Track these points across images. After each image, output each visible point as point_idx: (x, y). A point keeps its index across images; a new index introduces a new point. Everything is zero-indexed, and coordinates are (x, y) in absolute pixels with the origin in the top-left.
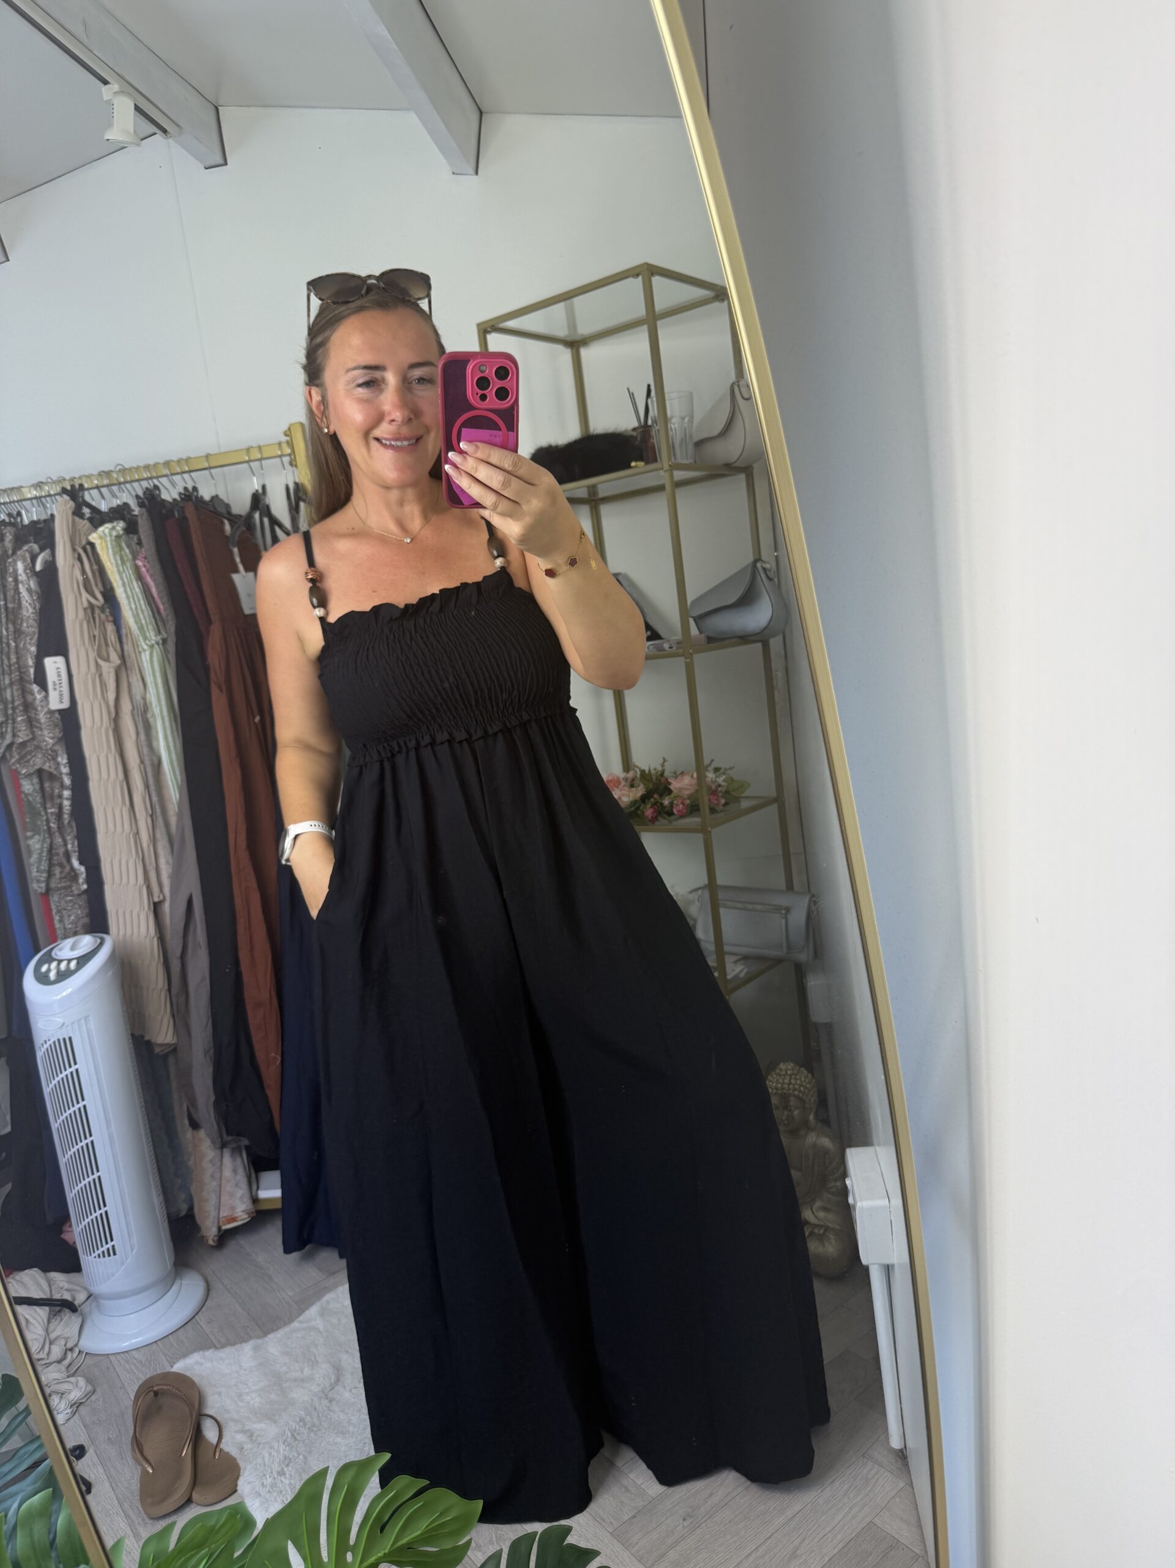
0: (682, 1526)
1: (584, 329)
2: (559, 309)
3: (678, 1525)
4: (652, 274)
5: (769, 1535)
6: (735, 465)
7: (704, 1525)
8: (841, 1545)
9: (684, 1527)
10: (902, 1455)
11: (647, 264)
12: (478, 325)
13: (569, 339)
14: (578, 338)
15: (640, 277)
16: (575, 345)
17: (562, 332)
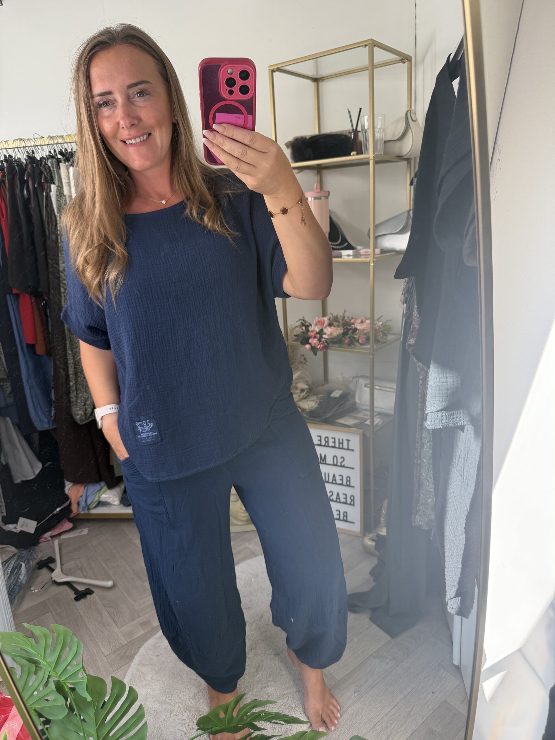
0: (354, 696)
1: (324, 72)
2: (310, 62)
3: (352, 695)
4: (375, 46)
5: (396, 704)
6: (404, 157)
7: (364, 696)
8: (431, 712)
9: (355, 697)
10: (458, 668)
11: (372, 39)
12: (269, 67)
14: (319, 77)
16: (316, 80)
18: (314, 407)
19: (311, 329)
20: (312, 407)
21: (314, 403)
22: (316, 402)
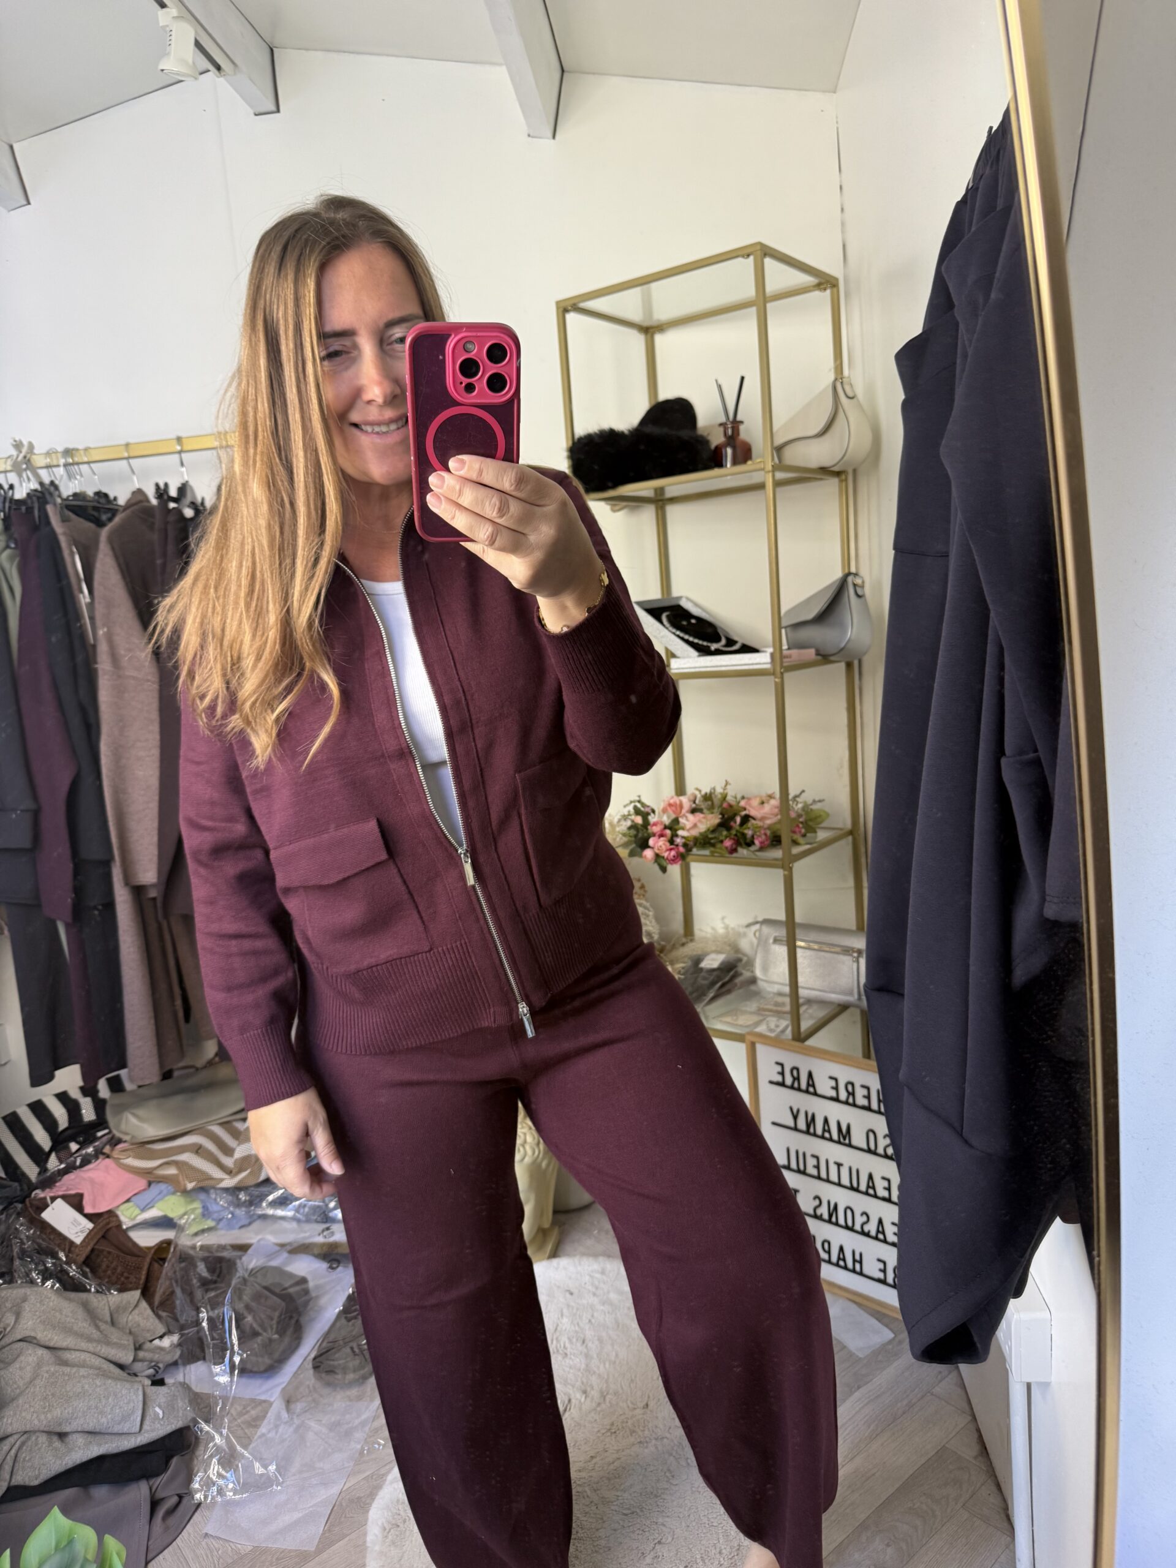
1: (661, 314)
2: (636, 292)
4: (765, 255)
6: (832, 469)
11: (760, 244)
12: (557, 302)
13: (644, 324)
14: (654, 323)
15: (752, 258)
16: (650, 331)
17: (636, 316)
19: (652, 819)
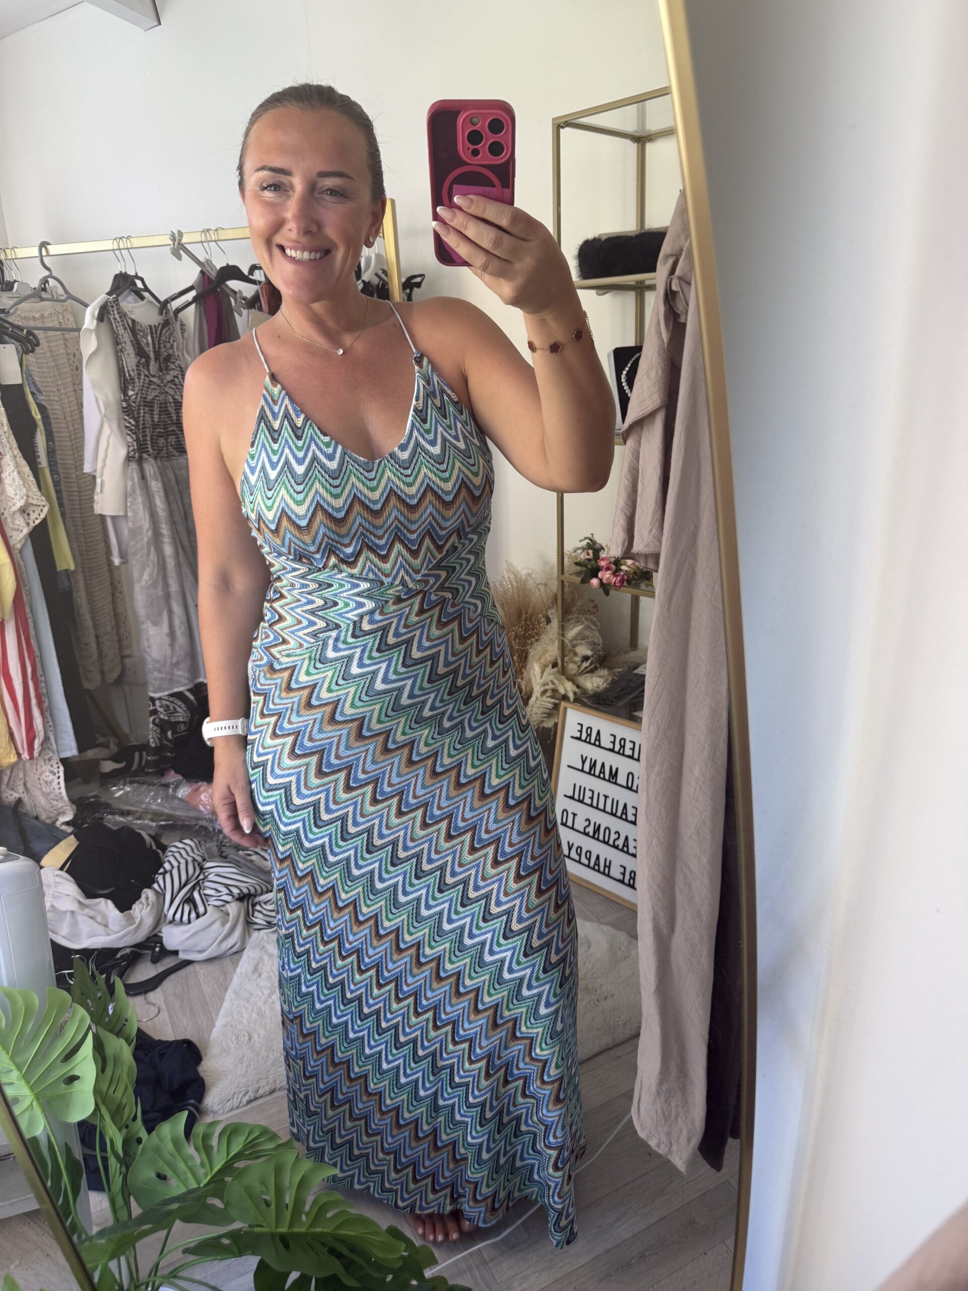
1: (653, 125)
2: (633, 109)
12: (553, 119)
13: (637, 134)
14: (644, 134)
16: (641, 140)
17: (631, 128)
18: (601, 687)
19: (603, 555)
20: (598, 687)
21: (602, 680)
22: (606, 681)
